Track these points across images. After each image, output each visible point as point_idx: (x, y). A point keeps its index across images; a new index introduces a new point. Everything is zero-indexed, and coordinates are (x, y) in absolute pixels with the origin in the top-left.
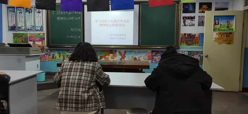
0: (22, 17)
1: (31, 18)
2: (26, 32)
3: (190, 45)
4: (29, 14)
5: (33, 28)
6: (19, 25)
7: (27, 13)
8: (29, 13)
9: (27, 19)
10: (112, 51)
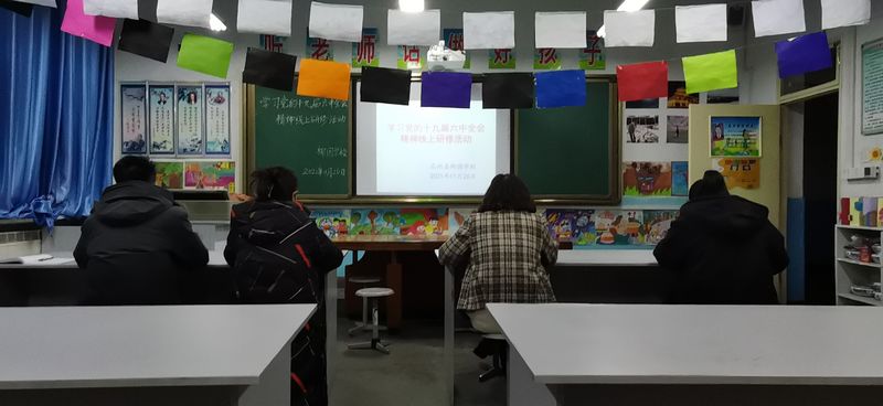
0: (165, 114)
1: (193, 117)
2: (176, 158)
3: (648, 192)
4: (188, 106)
5: (201, 146)
6: (157, 138)
7: (183, 103)
8: (189, 101)
9: (181, 120)
10: (435, 211)
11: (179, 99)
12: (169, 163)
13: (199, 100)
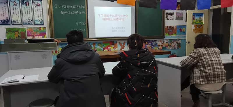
0: (17, 10)
1: (28, 11)
2: (23, 26)
4: (26, 7)
5: (31, 22)
6: (14, 18)
8: (26, 5)
9: (24, 12)
10: (113, 42)
11: (22, 4)
12: (20, 28)
13: (30, 5)
